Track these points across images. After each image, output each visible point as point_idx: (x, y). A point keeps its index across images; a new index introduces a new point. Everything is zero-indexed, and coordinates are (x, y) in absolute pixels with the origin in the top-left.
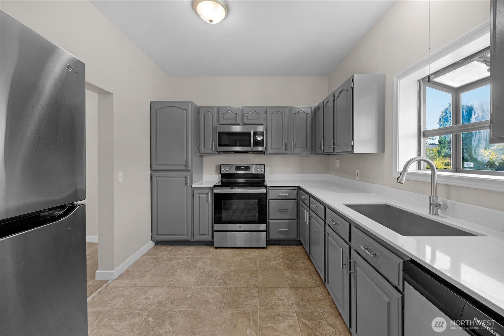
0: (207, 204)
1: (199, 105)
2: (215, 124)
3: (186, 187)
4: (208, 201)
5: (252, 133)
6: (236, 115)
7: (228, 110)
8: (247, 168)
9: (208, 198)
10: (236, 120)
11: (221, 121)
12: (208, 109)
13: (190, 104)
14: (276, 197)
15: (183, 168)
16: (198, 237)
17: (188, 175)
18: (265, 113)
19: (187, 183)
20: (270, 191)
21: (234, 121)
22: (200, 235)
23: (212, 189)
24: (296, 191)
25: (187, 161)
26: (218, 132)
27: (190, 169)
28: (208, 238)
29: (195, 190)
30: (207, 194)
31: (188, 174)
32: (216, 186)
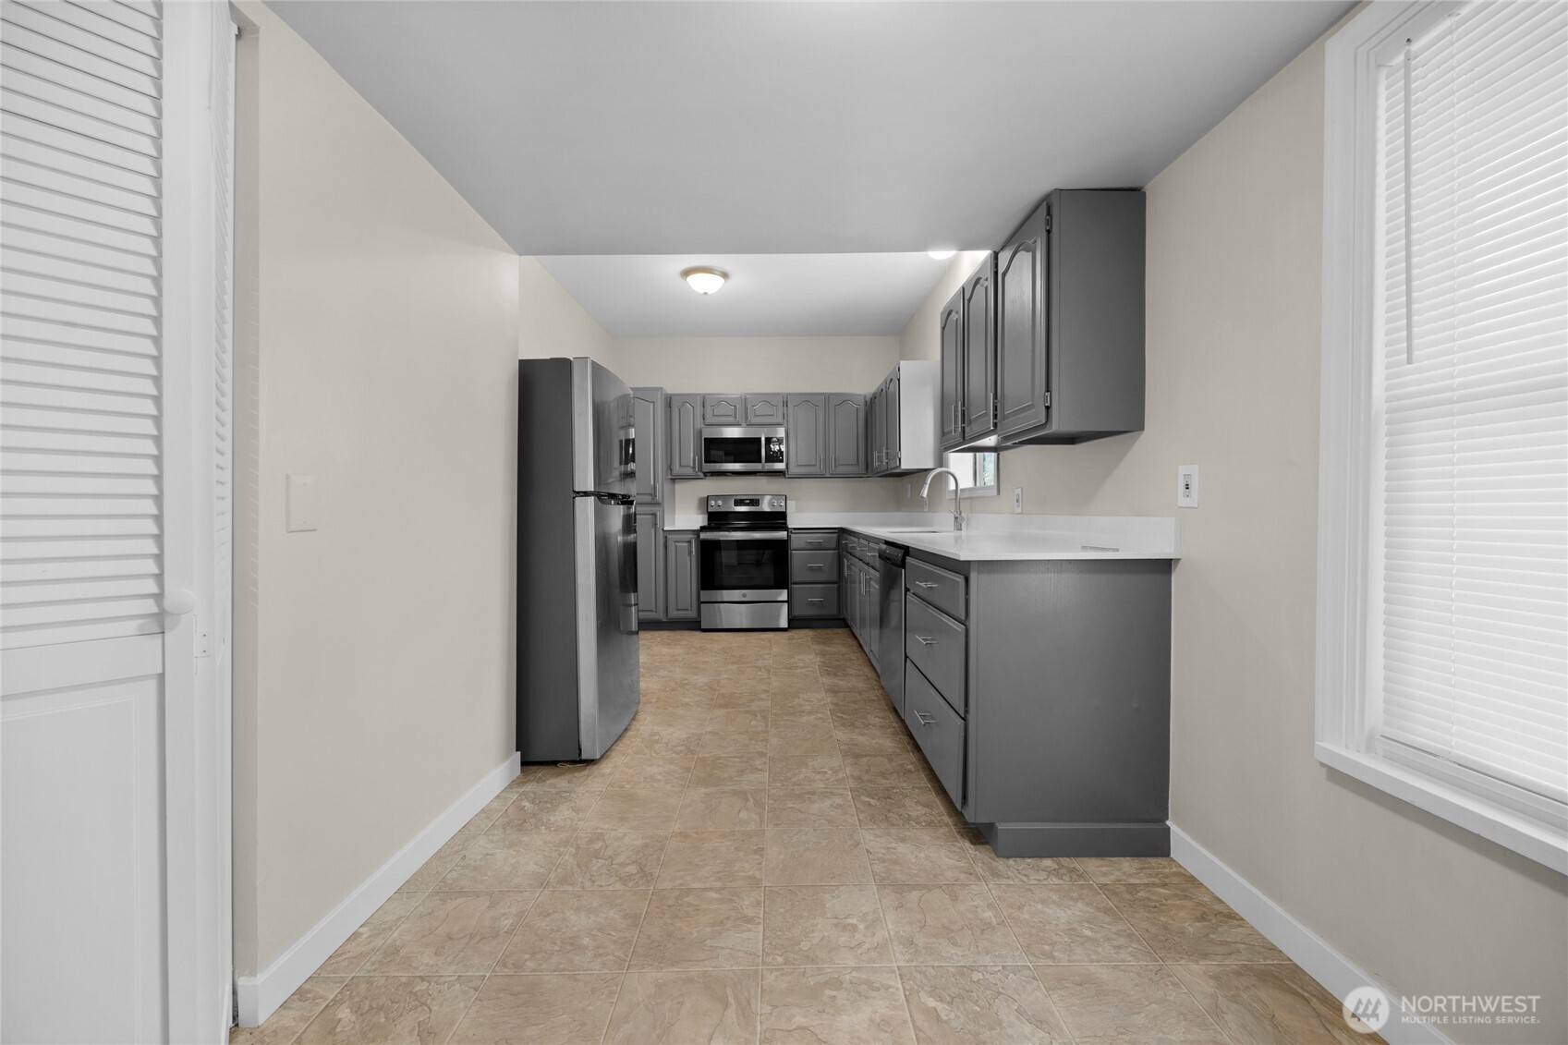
0: (688, 558)
1: (670, 391)
2: (699, 424)
3: (653, 530)
4: (690, 552)
5: (763, 439)
6: (735, 409)
7: (720, 400)
8: (755, 502)
9: (690, 547)
10: (735, 417)
11: (710, 420)
12: (686, 398)
13: (659, 393)
14: (804, 546)
15: (648, 499)
16: (674, 614)
17: (657, 510)
18: (786, 404)
19: (656, 524)
20: (793, 535)
21: (731, 420)
22: (678, 610)
23: (697, 533)
24: (836, 535)
25: (655, 488)
26: (705, 439)
27: (660, 501)
28: (692, 614)
29: (669, 536)
30: (690, 542)
31: (657, 508)
32: (703, 529)
